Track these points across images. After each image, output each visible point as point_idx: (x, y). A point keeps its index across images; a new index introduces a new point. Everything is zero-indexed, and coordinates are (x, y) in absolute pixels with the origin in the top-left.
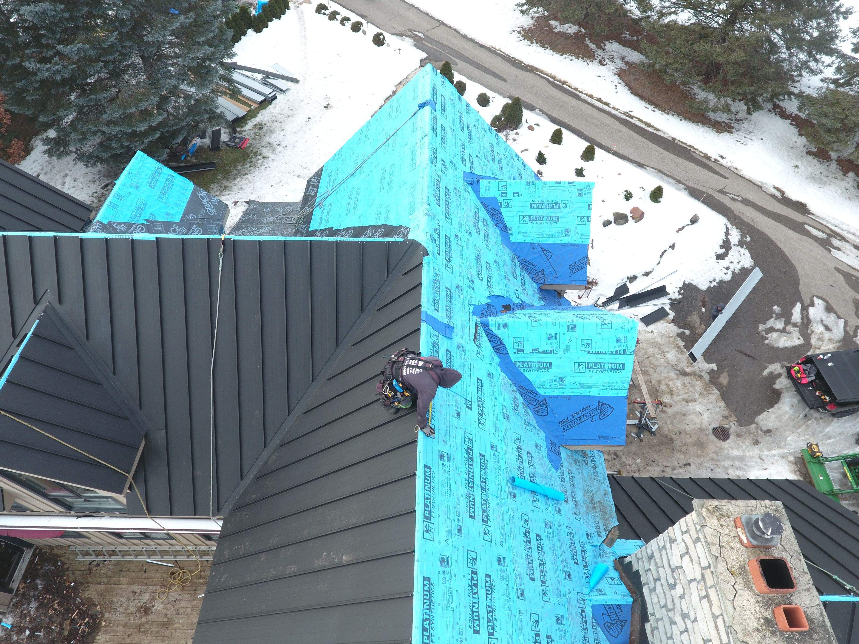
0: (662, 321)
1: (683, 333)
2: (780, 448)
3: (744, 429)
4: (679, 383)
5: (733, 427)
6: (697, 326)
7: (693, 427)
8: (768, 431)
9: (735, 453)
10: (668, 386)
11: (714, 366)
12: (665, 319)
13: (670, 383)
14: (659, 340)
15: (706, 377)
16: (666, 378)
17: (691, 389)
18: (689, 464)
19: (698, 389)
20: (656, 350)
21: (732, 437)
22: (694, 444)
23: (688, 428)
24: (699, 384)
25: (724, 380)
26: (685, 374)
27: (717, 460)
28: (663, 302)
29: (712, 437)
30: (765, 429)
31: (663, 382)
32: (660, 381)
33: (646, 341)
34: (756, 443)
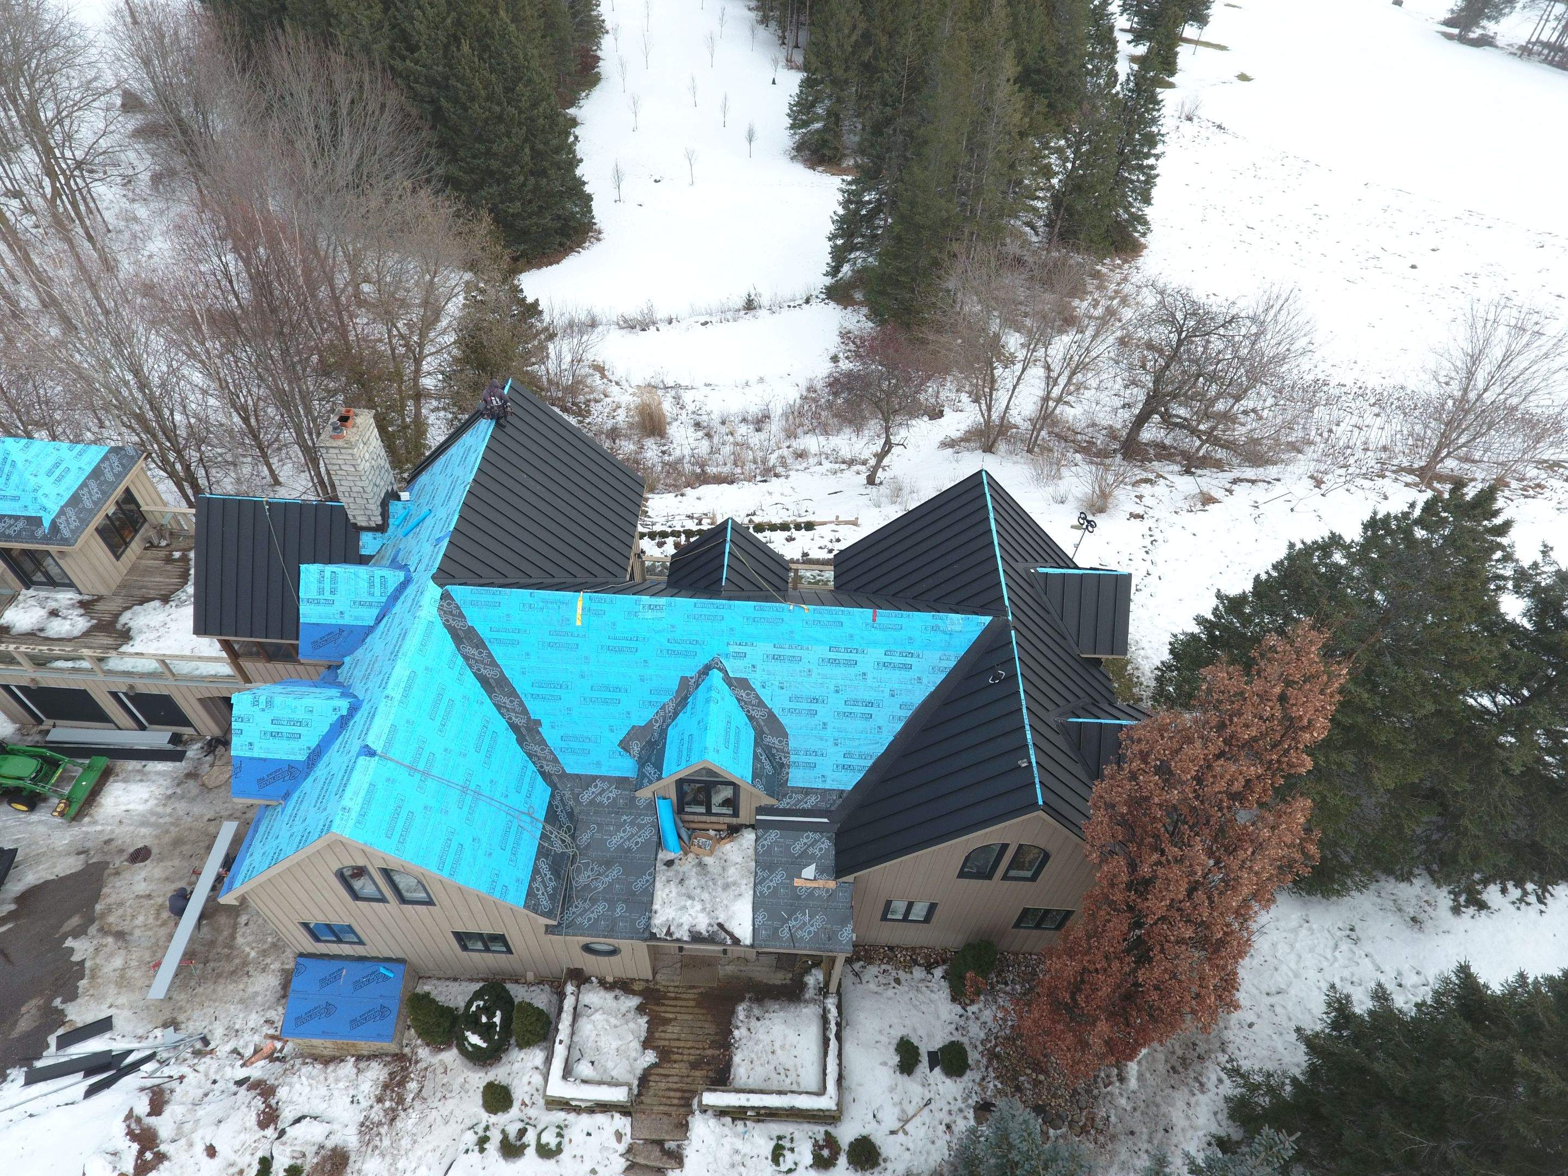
0: (80, 1025)
1: (63, 1002)
2: (88, 833)
3: (108, 858)
4: (140, 920)
5: (118, 862)
6: (33, 1011)
7: (169, 864)
8: (79, 853)
9: (143, 831)
10: (157, 918)
11: (69, 943)
12: (73, 1028)
13: (151, 920)
14: (112, 990)
15: (93, 930)
16: (150, 929)
17: (129, 911)
18: (209, 820)
19: (120, 911)
20: (130, 973)
21: (131, 850)
22: (184, 843)
23: (177, 862)
24: (111, 919)
25: (75, 921)
26: (120, 935)
27: (172, 824)
28: (50, 1058)
29: (155, 851)
30: (82, 856)
31: (159, 923)
32: (164, 924)
33: (133, 991)
34: (108, 842)
